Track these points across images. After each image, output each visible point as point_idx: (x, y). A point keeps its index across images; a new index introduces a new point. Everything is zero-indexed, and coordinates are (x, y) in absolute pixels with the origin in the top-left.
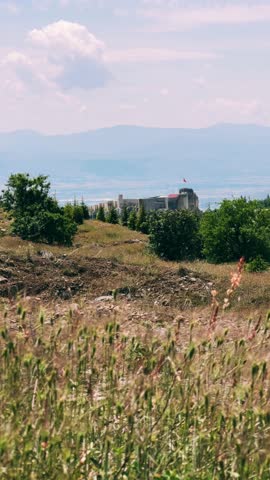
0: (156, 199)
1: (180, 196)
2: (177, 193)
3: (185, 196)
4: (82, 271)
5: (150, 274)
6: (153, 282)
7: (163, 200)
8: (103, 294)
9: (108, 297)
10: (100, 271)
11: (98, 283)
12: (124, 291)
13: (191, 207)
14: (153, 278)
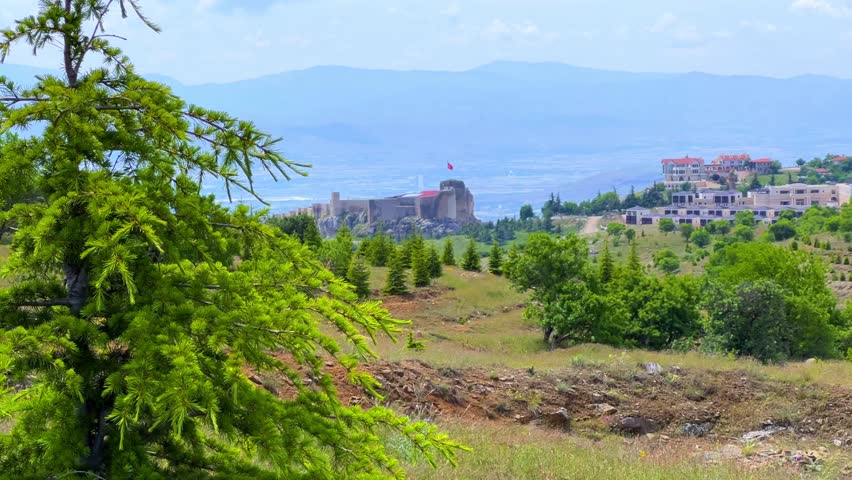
0: (400, 201)
1: (441, 195)
2: (437, 188)
3: (448, 194)
4: (711, 392)
5: (814, 397)
6: (823, 409)
7: (411, 201)
8: (753, 429)
9: (762, 433)
10: (736, 392)
11: (740, 410)
12: (784, 423)
13: (462, 212)
14: (822, 404)
